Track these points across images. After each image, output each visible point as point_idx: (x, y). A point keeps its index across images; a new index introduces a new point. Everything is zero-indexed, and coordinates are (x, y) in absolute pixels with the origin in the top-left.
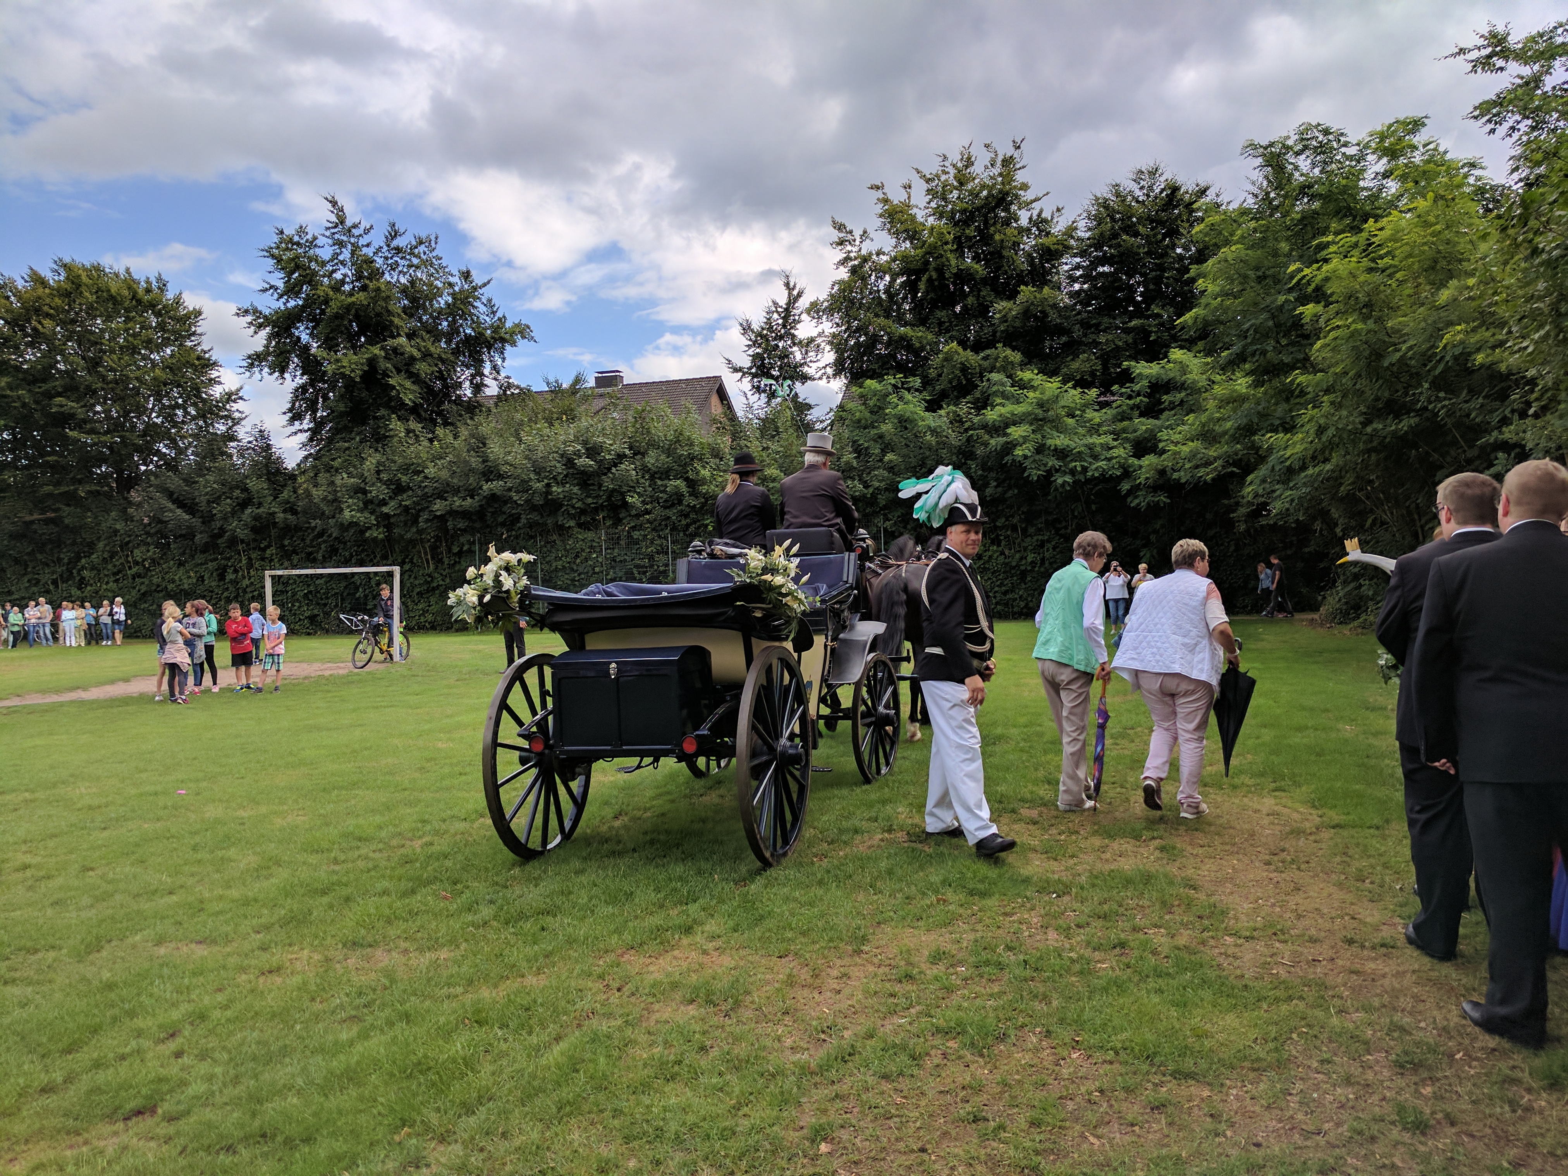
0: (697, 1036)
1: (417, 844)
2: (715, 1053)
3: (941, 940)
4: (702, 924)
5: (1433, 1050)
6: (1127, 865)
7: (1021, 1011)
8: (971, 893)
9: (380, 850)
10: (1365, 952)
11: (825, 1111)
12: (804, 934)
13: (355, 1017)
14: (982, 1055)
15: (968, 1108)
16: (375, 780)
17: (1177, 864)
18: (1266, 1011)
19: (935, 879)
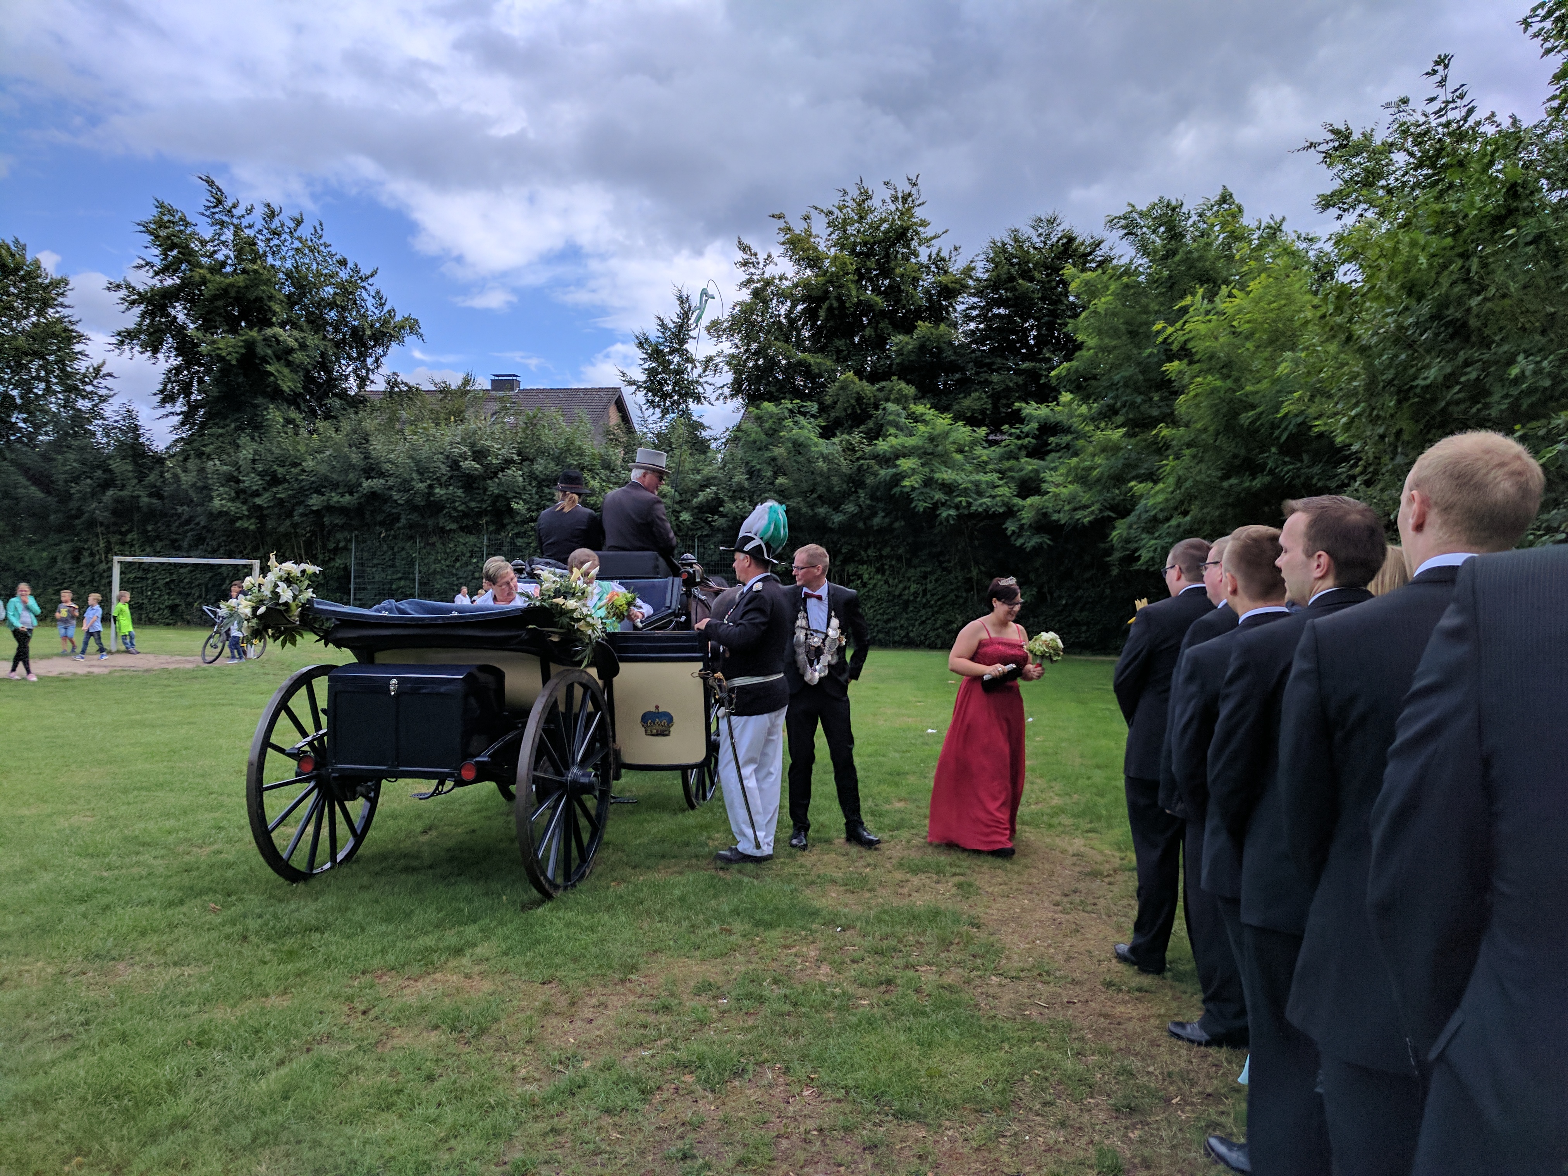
0: (428, 1063)
1: (207, 850)
2: (440, 1083)
3: (712, 971)
4: (474, 945)
5: (1153, 1094)
6: (921, 902)
7: (767, 1047)
8: (757, 924)
9: (162, 857)
10: (1120, 995)
11: (532, 1146)
12: (575, 960)
13: (70, 1035)
14: (713, 1091)
15: (680, 1144)
16: (182, 782)
17: (970, 901)
18: (1006, 1052)
19: (725, 908)
